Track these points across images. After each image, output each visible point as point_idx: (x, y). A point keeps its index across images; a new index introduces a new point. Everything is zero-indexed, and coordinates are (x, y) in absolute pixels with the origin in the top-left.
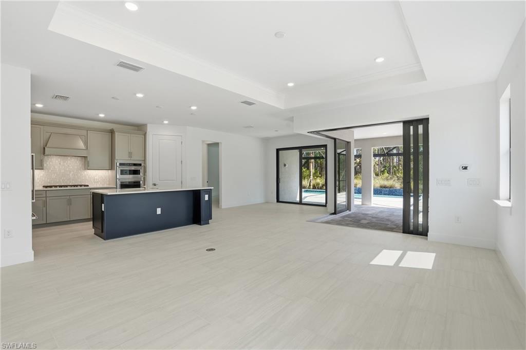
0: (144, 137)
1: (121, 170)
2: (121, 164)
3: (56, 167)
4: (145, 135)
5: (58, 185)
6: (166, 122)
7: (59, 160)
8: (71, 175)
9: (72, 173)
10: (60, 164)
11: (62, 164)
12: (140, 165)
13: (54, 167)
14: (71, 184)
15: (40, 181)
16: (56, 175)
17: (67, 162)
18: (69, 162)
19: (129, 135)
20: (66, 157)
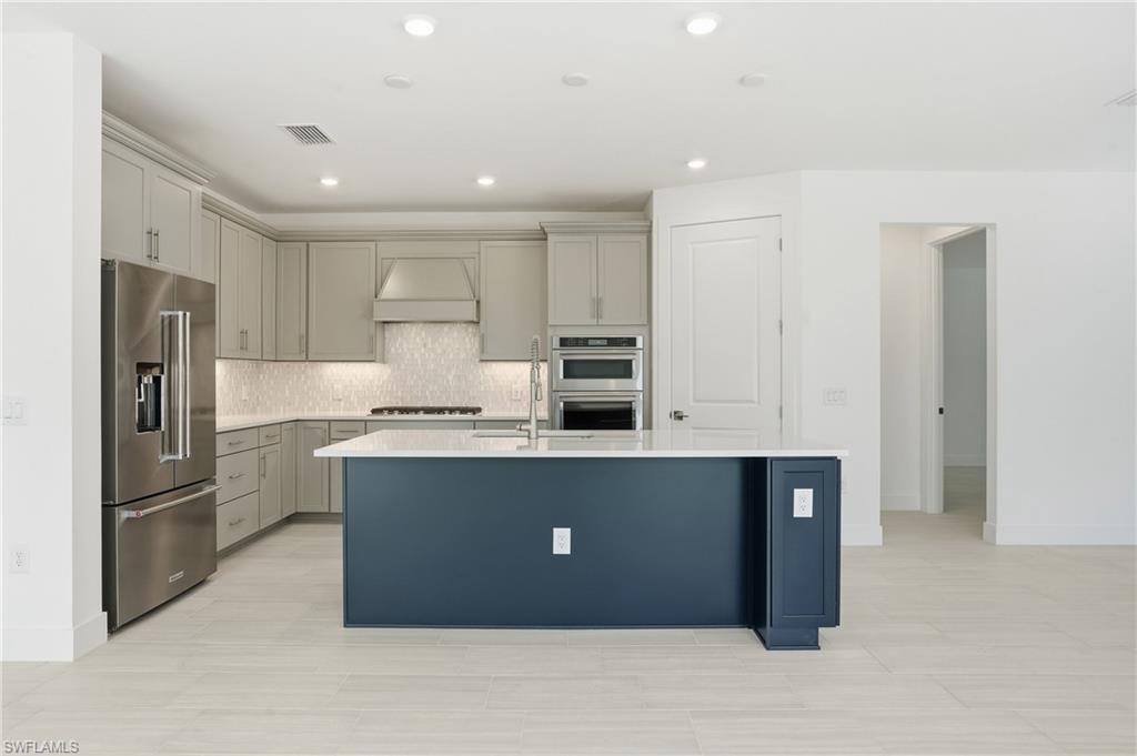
0: (643, 238)
1: (565, 361)
2: (564, 342)
3: (416, 355)
4: (649, 232)
5: (419, 405)
6: (697, 164)
7: (423, 334)
8: (450, 378)
9: (453, 372)
10: (425, 345)
11: (430, 346)
12: (631, 342)
13: (413, 355)
14: (450, 405)
15: (382, 392)
16: (415, 377)
17: (440, 340)
18: (446, 340)
19: (592, 238)
20: (439, 326)
